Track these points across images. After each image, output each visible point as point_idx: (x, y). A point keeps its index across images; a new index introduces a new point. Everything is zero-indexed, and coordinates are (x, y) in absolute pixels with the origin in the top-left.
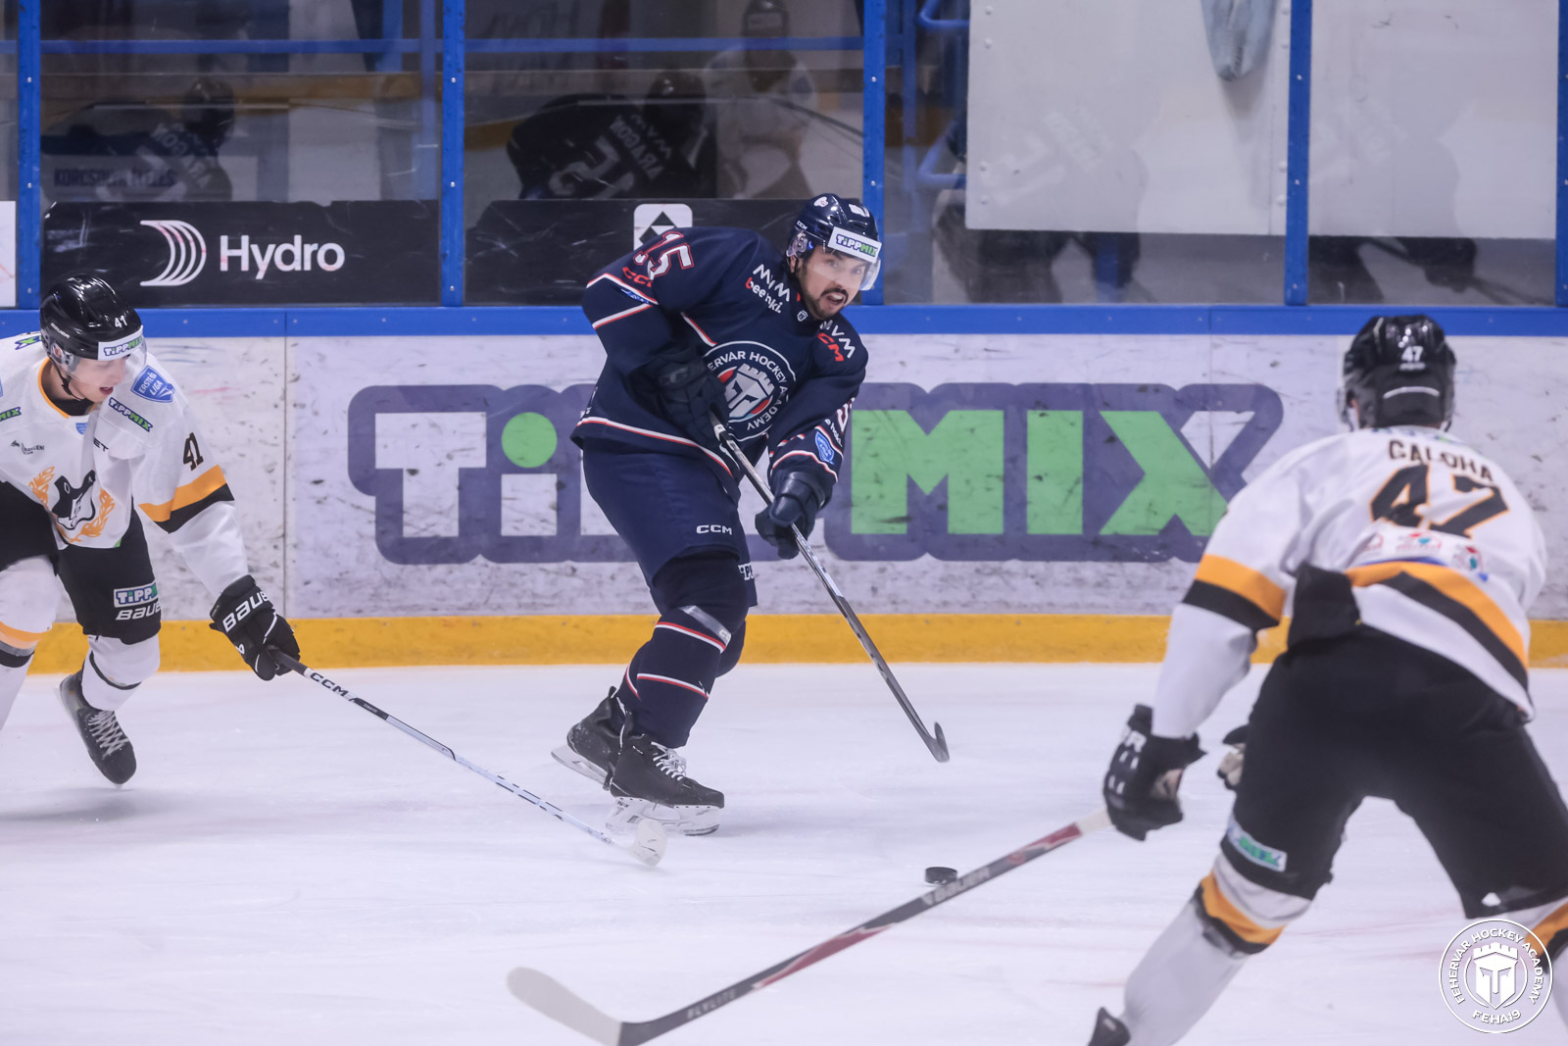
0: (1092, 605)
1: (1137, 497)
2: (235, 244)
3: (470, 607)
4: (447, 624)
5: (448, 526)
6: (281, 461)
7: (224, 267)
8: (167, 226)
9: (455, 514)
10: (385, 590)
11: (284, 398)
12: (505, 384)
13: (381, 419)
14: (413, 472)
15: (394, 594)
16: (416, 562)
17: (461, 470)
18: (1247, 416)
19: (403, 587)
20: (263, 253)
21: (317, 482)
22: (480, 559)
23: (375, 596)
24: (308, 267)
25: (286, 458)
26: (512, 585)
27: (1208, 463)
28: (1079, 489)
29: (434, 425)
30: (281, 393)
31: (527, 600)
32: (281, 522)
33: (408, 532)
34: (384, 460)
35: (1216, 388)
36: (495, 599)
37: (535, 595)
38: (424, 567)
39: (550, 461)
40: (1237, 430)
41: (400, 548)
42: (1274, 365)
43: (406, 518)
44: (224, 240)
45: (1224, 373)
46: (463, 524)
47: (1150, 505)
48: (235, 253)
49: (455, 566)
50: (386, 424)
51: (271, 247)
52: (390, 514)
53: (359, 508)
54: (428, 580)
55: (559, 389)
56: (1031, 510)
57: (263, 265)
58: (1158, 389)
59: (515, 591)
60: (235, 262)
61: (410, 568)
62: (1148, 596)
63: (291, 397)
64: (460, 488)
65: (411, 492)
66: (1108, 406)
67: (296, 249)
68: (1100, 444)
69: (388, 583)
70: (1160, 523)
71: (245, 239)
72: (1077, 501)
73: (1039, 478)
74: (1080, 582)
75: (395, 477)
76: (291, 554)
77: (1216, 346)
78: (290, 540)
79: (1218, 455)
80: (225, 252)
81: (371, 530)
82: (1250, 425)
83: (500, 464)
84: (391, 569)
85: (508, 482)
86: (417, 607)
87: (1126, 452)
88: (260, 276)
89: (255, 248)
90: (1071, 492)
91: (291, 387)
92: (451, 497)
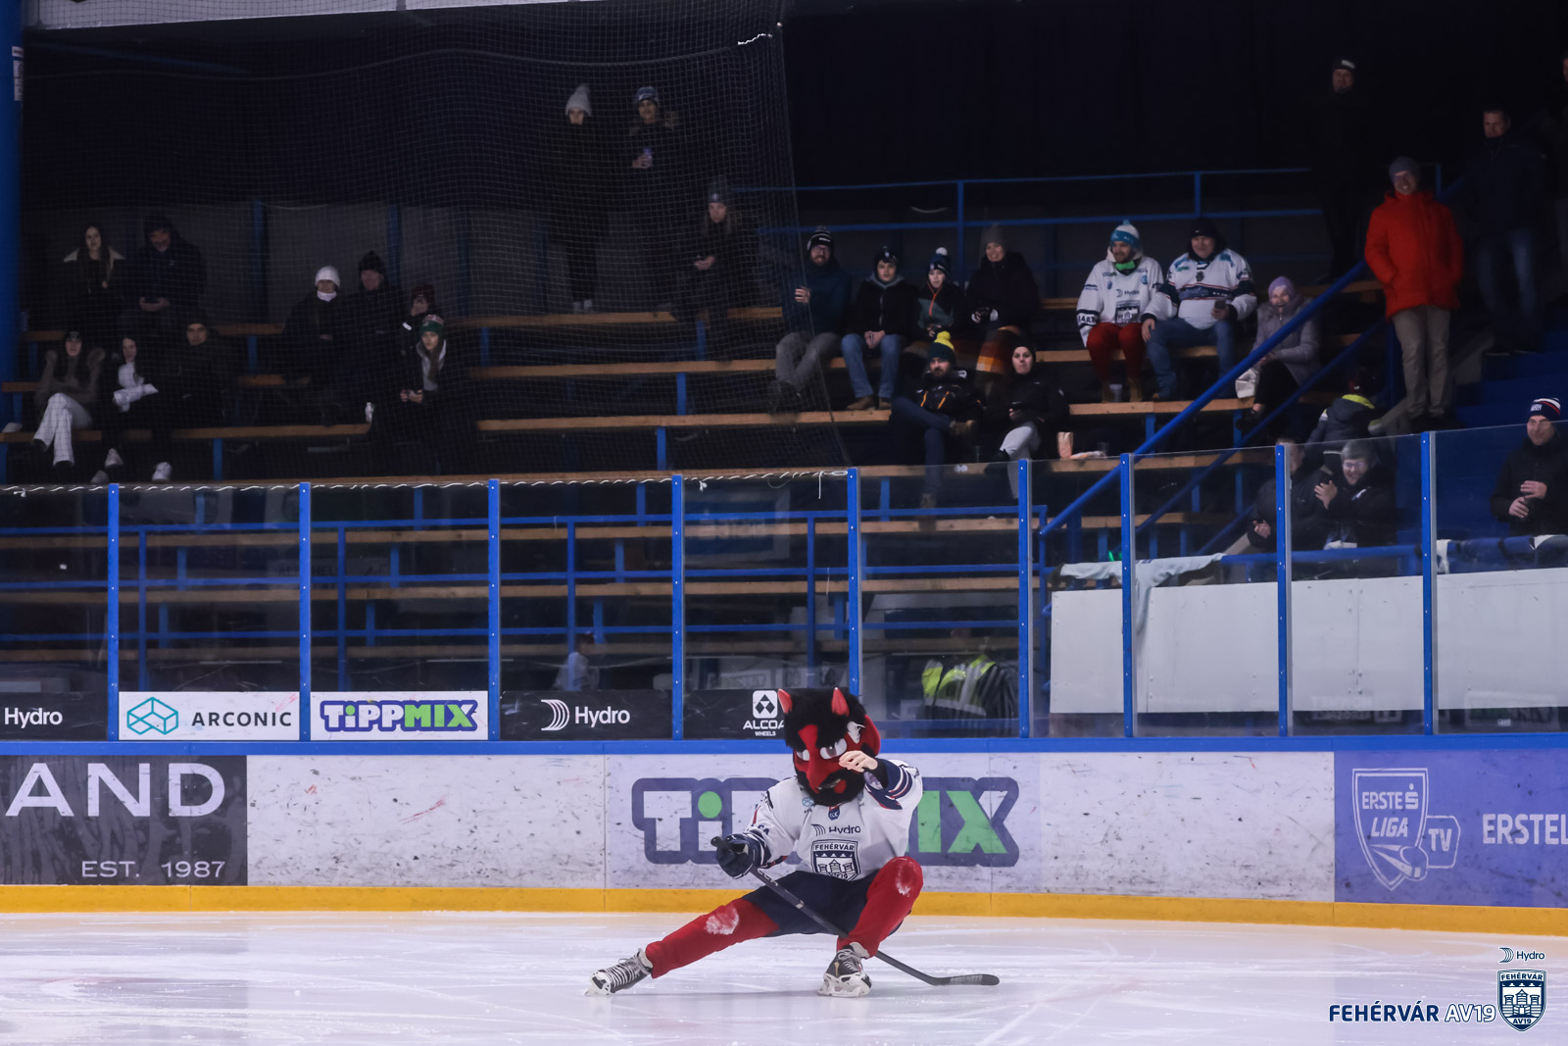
0: (945, 888)
1: (962, 834)
2: (582, 711)
3: (686, 885)
4: (675, 893)
5: (676, 846)
6: (603, 813)
7: (577, 722)
8: (552, 702)
9: (679, 839)
10: (649, 876)
11: (604, 784)
12: (699, 778)
13: (647, 794)
14: (660, 820)
15: (653, 878)
16: (662, 863)
17: (681, 819)
18: (1005, 793)
19: (657, 875)
20: (594, 715)
21: (619, 824)
22: (690, 862)
23: (645, 879)
24: (614, 722)
25: (605, 812)
26: (704, 874)
27: (989, 815)
28: (939, 830)
29: (668, 797)
30: (602, 781)
31: (710, 882)
32: (603, 842)
33: (658, 848)
34: (648, 814)
35: (992, 779)
36: (696, 882)
37: (713, 879)
38: (665, 865)
39: (719, 814)
40: (1002, 799)
41: (655, 856)
42: (1015, 768)
43: (658, 842)
44: (577, 708)
45: (995, 772)
46: (683, 845)
47: (968, 837)
48: (582, 715)
49: (679, 865)
50: (649, 797)
51: (598, 712)
52: (651, 840)
53: (636, 836)
54: (669, 872)
55: (722, 780)
56: (920, 840)
57: (594, 721)
58: (969, 779)
59: (705, 877)
60: (582, 719)
61: (659, 865)
62: (968, 883)
63: (606, 783)
64: (681, 827)
65: (660, 828)
66: (950, 789)
67: (608, 713)
68: (947, 807)
69: (650, 873)
70: (972, 847)
71: (586, 708)
72: (938, 835)
73: (923, 824)
74: (940, 876)
75: (653, 821)
76: (608, 858)
77: (991, 759)
78: (608, 851)
79: (993, 813)
80: (578, 715)
81: (642, 847)
82: (1006, 797)
83: (697, 816)
84: (651, 866)
85: (701, 824)
86: (663, 885)
87: (957, 811)
88: (593, 726)
89: (591, 712)
90: (936, 831)
91: (607, 779)
92: (677, 832)
